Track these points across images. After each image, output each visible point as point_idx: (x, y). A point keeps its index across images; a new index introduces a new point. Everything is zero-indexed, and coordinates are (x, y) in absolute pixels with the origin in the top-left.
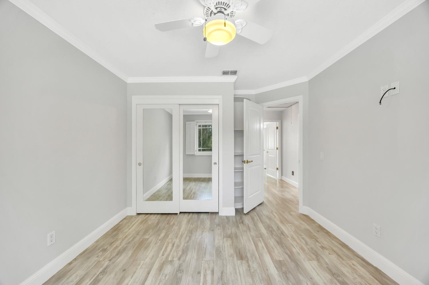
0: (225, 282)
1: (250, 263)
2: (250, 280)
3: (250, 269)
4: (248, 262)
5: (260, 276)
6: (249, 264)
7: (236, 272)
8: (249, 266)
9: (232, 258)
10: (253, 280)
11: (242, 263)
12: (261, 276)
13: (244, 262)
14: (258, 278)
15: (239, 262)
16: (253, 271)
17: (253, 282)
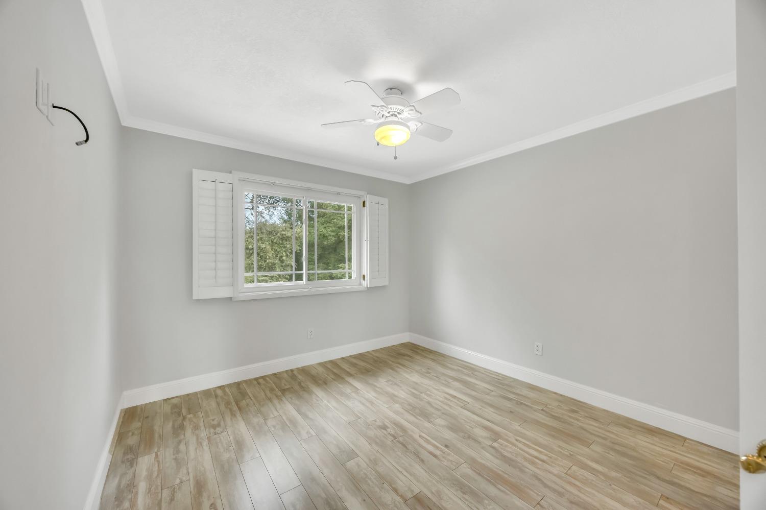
0: (408, 452)
1: (398, 499)
2: (380, 470)
3: (391, 485)
4: (401, 496)
5: (371, 484)
6: (398, 494)
7: (407, 472)
8: (396, 490)
9: (433, 491)
10: (376, 471)
11: (412, 491)
12: (369, 485)
13: (409, 495)
14: (372, 478)
15: (417, 491)
16: (385, 485)
17: (375, 469)
